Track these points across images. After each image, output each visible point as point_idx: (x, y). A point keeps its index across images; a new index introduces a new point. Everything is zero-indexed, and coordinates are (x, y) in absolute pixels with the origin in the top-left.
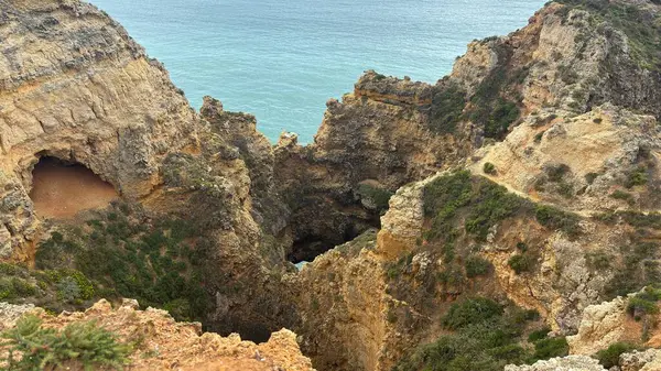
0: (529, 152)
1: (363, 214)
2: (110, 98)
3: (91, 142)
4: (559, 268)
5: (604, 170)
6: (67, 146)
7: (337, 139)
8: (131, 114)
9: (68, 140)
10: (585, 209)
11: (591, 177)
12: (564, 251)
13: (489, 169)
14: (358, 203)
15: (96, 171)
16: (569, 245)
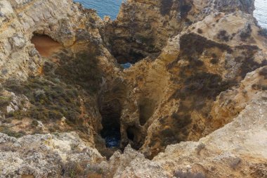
0: (214, 25)
1: (136, 45)
2: (55, 8)
3: (50, 27)
4: (226, 61)
5: (238, 32)
6: (42, 29)
7: (126, 18)
8: (62, 13)
9: (42, 26)
10: (233, 44)
11: (234, 34)
12: (228, 57)
13: (200, 31)
14: (135, 41)
15: (53, 37)
16: (229, 55)
